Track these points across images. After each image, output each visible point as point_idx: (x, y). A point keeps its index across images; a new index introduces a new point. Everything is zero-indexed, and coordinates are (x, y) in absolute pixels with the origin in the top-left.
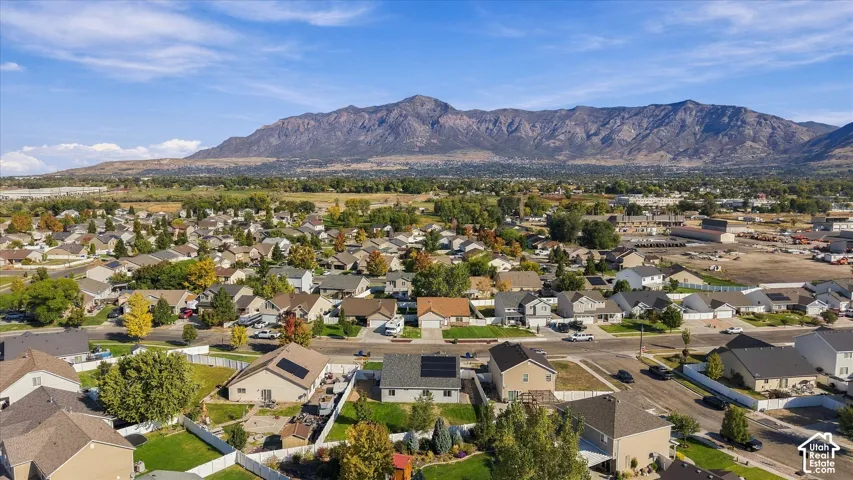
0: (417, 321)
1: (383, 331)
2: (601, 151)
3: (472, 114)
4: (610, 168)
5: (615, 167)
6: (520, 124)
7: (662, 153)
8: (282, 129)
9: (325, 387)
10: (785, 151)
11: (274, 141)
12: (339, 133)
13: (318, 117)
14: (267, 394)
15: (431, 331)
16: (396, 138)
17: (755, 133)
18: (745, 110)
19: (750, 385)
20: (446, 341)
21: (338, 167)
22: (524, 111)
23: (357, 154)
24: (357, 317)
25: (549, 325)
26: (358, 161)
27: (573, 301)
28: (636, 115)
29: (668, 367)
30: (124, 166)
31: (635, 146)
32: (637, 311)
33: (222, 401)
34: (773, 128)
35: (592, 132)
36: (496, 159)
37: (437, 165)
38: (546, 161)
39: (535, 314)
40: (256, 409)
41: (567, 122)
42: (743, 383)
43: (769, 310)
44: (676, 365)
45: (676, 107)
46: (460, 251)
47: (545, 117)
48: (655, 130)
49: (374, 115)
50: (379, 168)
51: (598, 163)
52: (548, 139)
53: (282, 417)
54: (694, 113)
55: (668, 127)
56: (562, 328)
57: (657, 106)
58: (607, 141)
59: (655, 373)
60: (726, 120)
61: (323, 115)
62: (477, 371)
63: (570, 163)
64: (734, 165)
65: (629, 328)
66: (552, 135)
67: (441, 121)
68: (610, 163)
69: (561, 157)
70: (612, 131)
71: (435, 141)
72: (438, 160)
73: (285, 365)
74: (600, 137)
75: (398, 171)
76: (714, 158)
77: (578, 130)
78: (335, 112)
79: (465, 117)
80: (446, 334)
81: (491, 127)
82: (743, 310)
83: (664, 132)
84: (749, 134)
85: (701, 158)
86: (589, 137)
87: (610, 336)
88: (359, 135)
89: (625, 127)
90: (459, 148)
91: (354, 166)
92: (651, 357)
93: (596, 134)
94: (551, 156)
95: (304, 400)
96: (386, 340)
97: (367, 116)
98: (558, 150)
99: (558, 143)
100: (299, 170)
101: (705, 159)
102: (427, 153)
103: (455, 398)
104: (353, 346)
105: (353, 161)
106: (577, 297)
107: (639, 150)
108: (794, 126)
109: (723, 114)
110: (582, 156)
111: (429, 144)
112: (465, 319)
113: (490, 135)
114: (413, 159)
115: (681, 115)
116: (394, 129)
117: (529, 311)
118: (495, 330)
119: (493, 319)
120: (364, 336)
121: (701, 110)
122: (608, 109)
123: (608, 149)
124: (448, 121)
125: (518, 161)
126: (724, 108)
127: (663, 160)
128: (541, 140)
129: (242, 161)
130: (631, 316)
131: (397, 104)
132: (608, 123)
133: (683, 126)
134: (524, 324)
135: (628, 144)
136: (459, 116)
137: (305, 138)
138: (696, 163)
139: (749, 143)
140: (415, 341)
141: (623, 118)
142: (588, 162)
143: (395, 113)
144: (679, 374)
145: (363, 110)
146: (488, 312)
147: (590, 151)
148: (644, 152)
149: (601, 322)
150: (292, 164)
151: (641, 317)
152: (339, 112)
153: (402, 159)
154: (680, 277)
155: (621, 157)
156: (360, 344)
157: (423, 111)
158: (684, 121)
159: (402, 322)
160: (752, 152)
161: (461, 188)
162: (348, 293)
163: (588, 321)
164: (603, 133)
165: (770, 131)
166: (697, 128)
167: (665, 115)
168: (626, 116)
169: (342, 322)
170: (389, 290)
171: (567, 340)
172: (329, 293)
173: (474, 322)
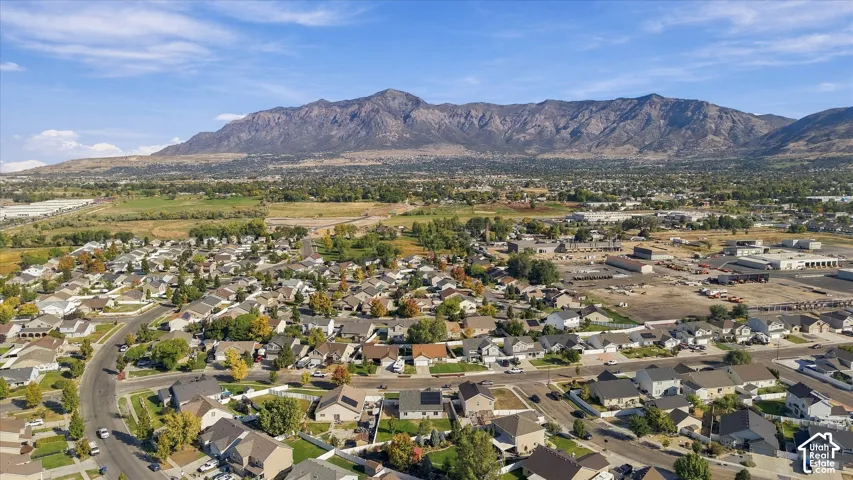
0: (412, 361)
1: (391, 369)
2: (570, 144)
3: (443, 108)
4: (578, 162)
5: (583, 160)
6: (491, 118)
7: (627, 146)
8: (252, 123)
9: (367, 410)
10: (745, 144)
11: (244, 136)
12: (311, 128)
13: (289, 112)
14: (337, 417)
15: (422, 367)
16: (368, 133)
17: (716, 127)
18: (707, 104)
19: (602, 403)
20: (432, 376)
21: (309, 163)
22: (495, 105)
23: (329, 150)
24: (374, 359)
25: (497, 361)
26: (332, 156)
27: (513, 345)
28: (603, 108)
29: (562, 391)
30: (91, 164)
31: (603, 140)
32: (556, 348)
33: (312, 421)
34: (734, 122)
35: (561, 125)
36: (468, 154)
37: (410, 160)
38: (517, 155)
39: (488, 354)
40: (333, 425)
41: (537, 115)
42: (600, 401)
43: (642, 345)
44: (568, 389)
45: (643, 101)
46: (437, 288)
47: (516, 111)
48: (622, 124)
49: (345, 110)
50: (352, 164)
51: (567, 157)
52: (519, 132)
53: (349, 429)
54: (658, 107)
55: (634, 121)
56: (504, 363)
57: (623, 100)
58: (576, 134)
59: (554, 396)
60: (690, 114)
61: (294, 109)
62: (452, 398)
63: (539, 157)
64: (697, 158)
65: (547, 361)
66: (523, 129)
67: (414, 114)
68: (578, 157)
69: (530, 152)
70: (581, 125)
71: (408, 136)
72: (410, 155)
73: (345, 399)
74: (569, 130)
75: (372, 166)
76: (678, 151)
77: (547, 124)
78: (307, 106)
79: (437, 111)
80: (432, 370)
81: (462, 120)
82: (624, 346)
83: (631, 126)
84: (711, 128)
85: (665, 151)
86: (558, 131)
87: (535, 368)
88: (331, 130)
89: (593, 121)
90: (432, 142)
91: (327, 162)
92: (555, 384)
93: (565, 128)
94: (521, 151)
95: (358, 419)
96: (394, 376)
97: (338, 110)
98: (528, 144)
99: (528, 137)
100: (271, 167)
101: (669, 152)
102: (399, 148)
103: (440, 415)
104: (375, 381)
105: (325, 157)
106: (516, 341)
107: (607, 144)
108: (754, 119)
109: (686, 108)
110: (552, 149)
111: (401, 138)
112: (444, 359)
113: (461, 128)
114: (385, 154)
115: (647, 108)
116: (366, 124)
117: (484, 352)
118: (463, 367)
119: (462, 357)
120: (381, 373)
121: (666, 104)
122: (577, 102)
123: (577, 143)
124: (420, 115)
125: (488, 156)
126: (688, 102)
127: (629, 153)
128: (512, 134)
129: (213, 158)
130: (550, 353)
131: (368, 99)
132: (576, 117)
133: (648, 121)
134: (481, 360)
135: (596, 137)
136: (431, 110)
137: (275, 133)
138: (660, 156)
139: (710, 137)
140: (413, 376)
141: (591, 111)
142: (557, 156)
143: (368, 107)
144: (567, 397)
145: (335, 104)
146: (459, 352)
147: (558, 145)
148: (611, 146)
149: (531, 357)
150: (264, 161)
151: (557, 353)
152: (310, 106)
153: (374, 154)
154: (593, 317)
155: (589, 151)
156: (379, 379)
157: (395, 104)
158: (649, 115)
159: (403, 362)
160: (714, 144)
161: (435, 197)
162: (362, 337)
163: (521, 357)
164: (573, 126)
165: (731, 124)
166: (662, 122)
167: (631, 109)
168: (594, 109)
169: (365, 363)
170: (391, 334)
171: (507, 372)
172: (348, 336)
173: (450, 360)
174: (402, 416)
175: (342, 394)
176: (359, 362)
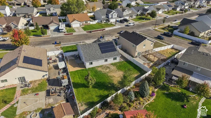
0: (70, 24)
1: (58, 30)
9: (51, 65)
14: (22, 79)
15: (77, 28)
19: (197, 35)
20: (87, 32)
24: (43, 26)
32: (139, 13)
39: (112, 17)
40: (19, 90)
42: (194, 34)
43: (168, 10)
53: (40, 93)
56: (121, 22)
73: (27, 60)
80: (84, 29)
92: (157, 29)
95: (46, 77)
96: (61, 35)
103: (118, 60)
104: (48, 40)
106: (124, 10)
112: (89, 22)
117: (110, 16)
119: (97, 21)
130: (137, 15)
134: (109, 22)
140: (74, 34)
146: (94, 18)
149: (131, 18)
151: (141, 15)
154: (138, 2)
156: (51, 38)
162: (30, 15)
163: (127, 18)
169: (37, 28)
170: (48, 13)
171: (127, 26)
172: (21, 15)
173: (91, 23)
174: (88, 66)
175: (23, 54)
176: (32, 28)
